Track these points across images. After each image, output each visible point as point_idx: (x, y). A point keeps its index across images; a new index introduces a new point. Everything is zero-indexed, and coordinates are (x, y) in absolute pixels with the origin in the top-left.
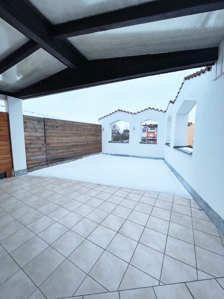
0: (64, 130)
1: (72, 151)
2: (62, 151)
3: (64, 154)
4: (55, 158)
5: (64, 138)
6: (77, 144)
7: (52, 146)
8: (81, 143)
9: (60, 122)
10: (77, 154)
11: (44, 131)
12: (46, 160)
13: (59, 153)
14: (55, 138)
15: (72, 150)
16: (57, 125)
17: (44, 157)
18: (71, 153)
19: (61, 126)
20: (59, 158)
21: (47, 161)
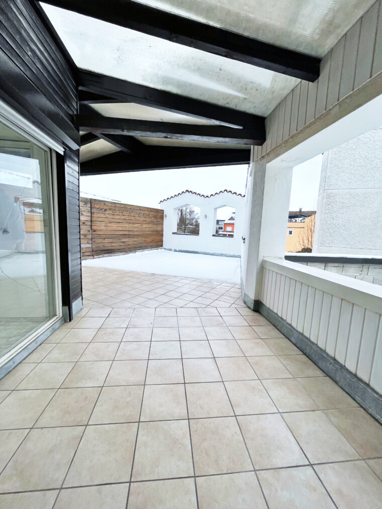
0: (113, 215)
1: (123, 242)
2: (111, 240)
3: (113, 245)
4: (102, 249)
5: (113, 225)
6: (130, 233)
7: (99, 233)
8: (135, 233)
9: (110, 205)
10: (129, 246)
11: (90, 215)
12: (91, 250)
13: (107, 244)
14: (103, 224)
15: (122, 240)
16: (105, 208)
17: (90, 246)
18: (122, 244)
19: (110, 209)
20: (107, 248)
21: (93, 251)
